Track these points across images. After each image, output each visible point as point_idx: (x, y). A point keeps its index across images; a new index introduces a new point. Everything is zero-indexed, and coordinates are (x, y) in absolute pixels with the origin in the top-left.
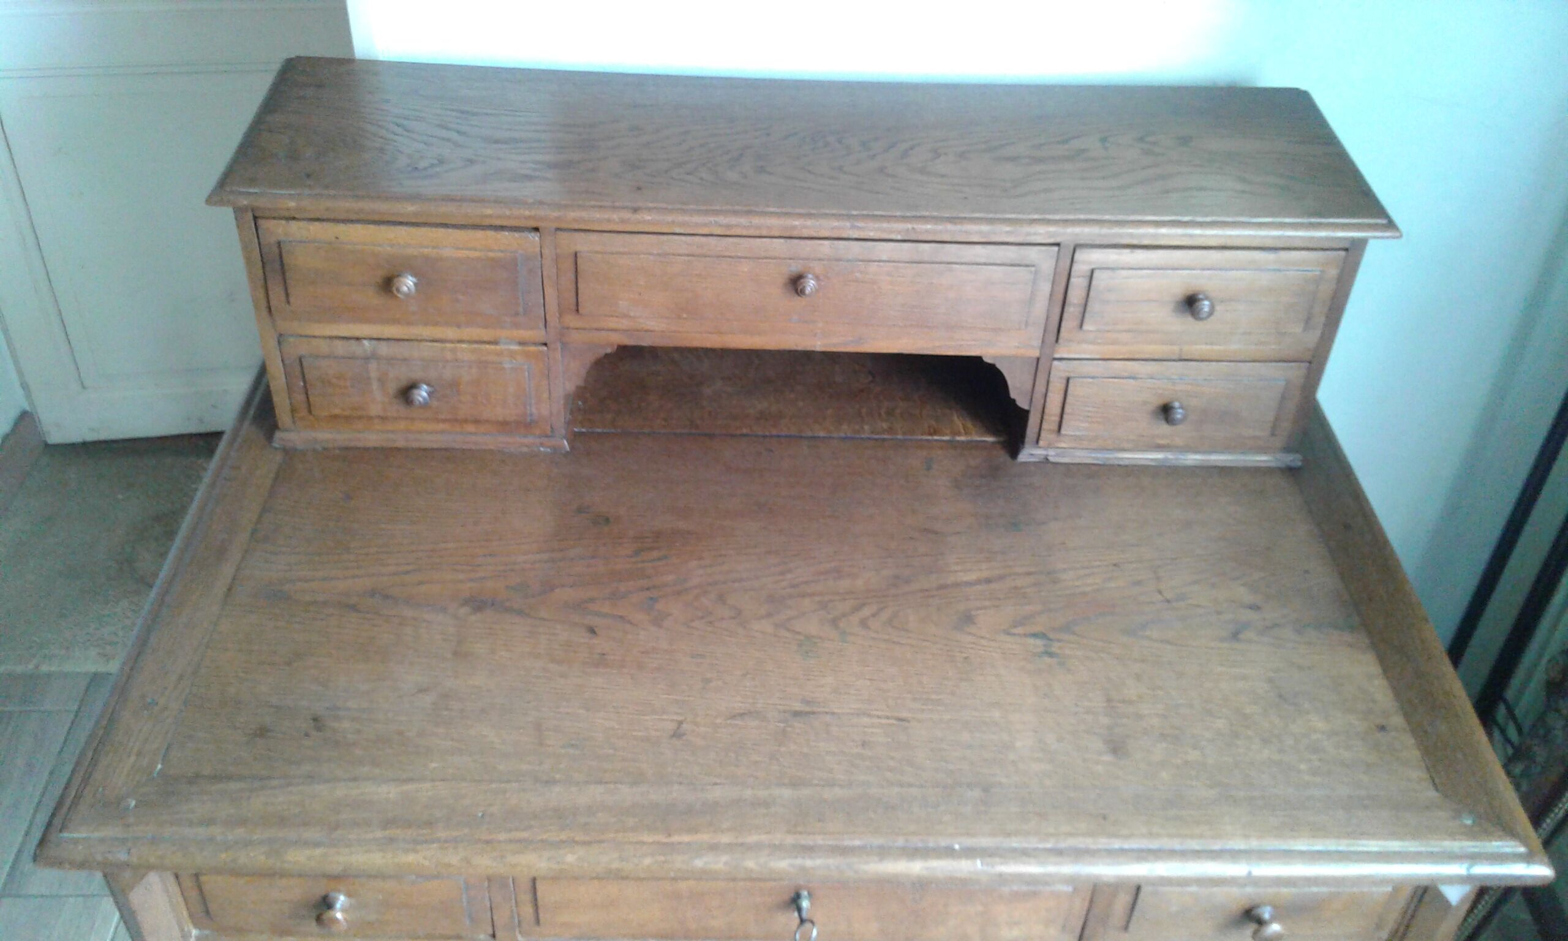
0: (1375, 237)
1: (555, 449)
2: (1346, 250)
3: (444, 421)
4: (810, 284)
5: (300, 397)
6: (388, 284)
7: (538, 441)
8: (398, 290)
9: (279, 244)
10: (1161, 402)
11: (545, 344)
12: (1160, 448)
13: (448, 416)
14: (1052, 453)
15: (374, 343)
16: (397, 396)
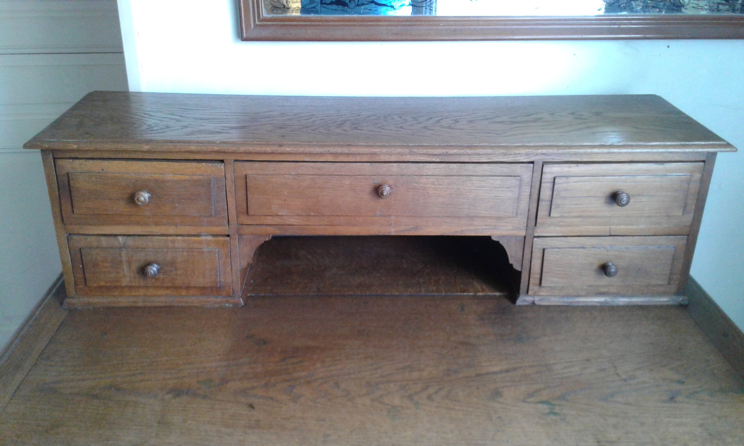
0: (721, 151)
1: (236, 305)
2: (704, 161)
3: (168, 288)
4: (386, 190)
5: (80, 275)
6: (132, 199)
7: (224, 299)
8: (138, 200)
9: (68, 173)
11: (228, 236)
12: (601, 294)
13: (169, 284)
14: (537, 299)
15: (125, 237)
16: (138, 273)
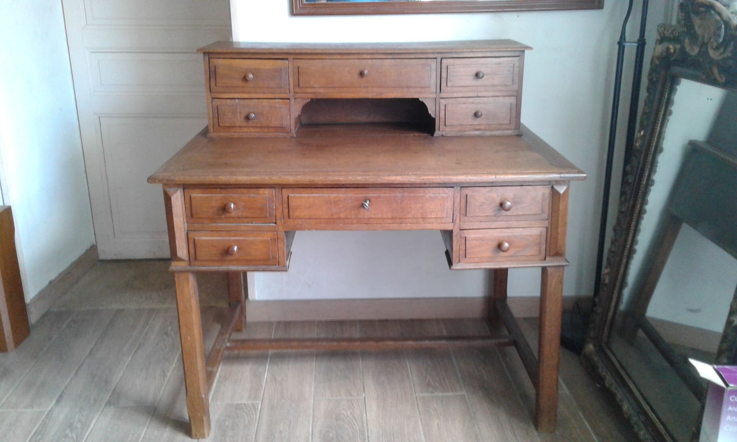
0: (526, 50)
1: (292, 137)
2: (519, 57)
4: (366, 72)
5: (216, 120)
6: (245, 79)
7: (286, 134)
8: (248, 77)
9: (215, 66)
10: (473, 112)
11: (289, 99)
12: (477, 130)
13: (260, 125)
14: (444, 133)
15: (239, 100)
16: (244, 119)
